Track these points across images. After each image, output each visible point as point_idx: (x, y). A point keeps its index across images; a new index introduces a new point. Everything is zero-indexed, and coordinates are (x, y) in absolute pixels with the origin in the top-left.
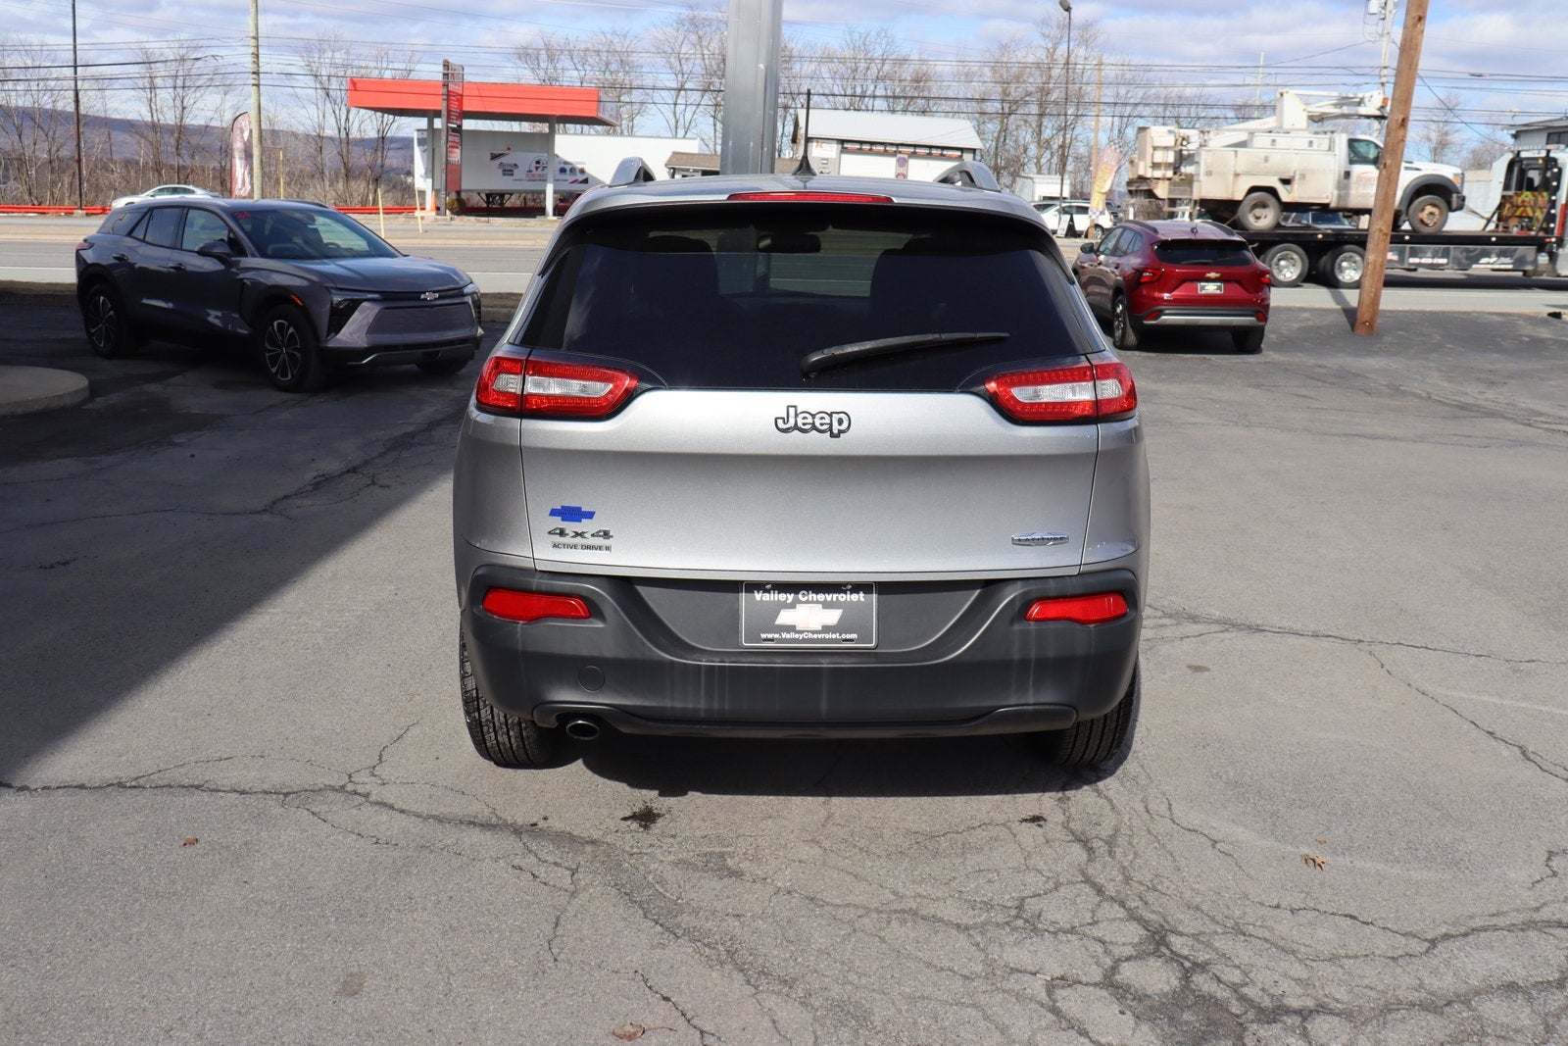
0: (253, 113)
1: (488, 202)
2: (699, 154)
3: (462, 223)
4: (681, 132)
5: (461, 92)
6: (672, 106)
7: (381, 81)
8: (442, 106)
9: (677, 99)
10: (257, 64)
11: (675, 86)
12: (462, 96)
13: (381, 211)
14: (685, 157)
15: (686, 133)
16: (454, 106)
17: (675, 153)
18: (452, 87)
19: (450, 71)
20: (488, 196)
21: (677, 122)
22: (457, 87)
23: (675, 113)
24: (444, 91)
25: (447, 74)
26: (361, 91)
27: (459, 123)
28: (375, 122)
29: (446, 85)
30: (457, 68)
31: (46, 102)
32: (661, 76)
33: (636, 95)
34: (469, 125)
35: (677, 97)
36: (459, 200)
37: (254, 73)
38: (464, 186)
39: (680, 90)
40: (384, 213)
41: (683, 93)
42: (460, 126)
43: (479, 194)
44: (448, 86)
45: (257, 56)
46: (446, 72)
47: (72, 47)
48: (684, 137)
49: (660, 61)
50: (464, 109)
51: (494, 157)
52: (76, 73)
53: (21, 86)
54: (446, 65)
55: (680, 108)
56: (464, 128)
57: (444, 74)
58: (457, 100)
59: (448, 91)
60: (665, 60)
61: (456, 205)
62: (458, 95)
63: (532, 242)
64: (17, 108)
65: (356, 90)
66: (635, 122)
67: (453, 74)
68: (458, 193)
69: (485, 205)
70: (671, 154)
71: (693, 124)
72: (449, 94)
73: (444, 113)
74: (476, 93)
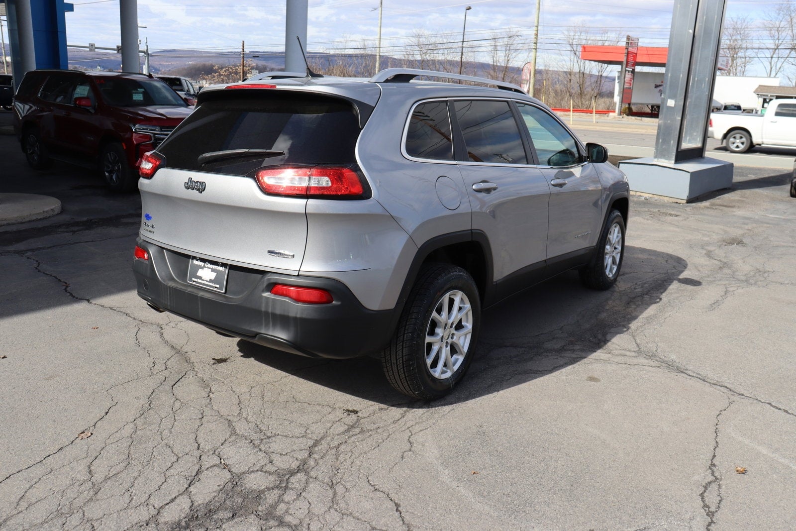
0: (533, 62)
1: (652, 110)
2: (780, 87)
3: (627, 120)
4: (773, 74)
5: (636, 52)
6: (770, 59)
7: (603, 47)
8: (624, 59)
9: (773, 55)
10: (537, 39)
11: (773, 47)
12: (636, 54)
13: (594, 112)
14: (766, 88)
15: (776, 74)
16: (631, 59)
17: (760, 86)
18: (630, 49)
19: (630, 41)
20: (652, 107)
21: (771, 68)
22: (633, 49)
23: (771, 63)
24: (626, 51)
25: (628, 43)
26: (588, 52)
27: (633, 68)
28: (598, 67)
29: (627, 48)
30: (635, 40)
31: (449, 58)
32: (765, 42)
33: (749, 53)
34: (638, 69)
35: (774, 53)
36: (630, 109)
37: (535, 43)
38: (633, 101)
39: (776, 49)
40: (595, 113)
41: (777, 50)
42: (634, 70)
43: (647, 106)
44: (628, 49)
45: (537, 35)
46: (628, 41)
47: (462, 34)
48: (775, 77)
49: (766, 33)
50: (637, 60)
51: (657, 86)
52: (463, 45)
53: (441, 51)
54: (628, 38)
55: (775, 60)
56: (636, 70)
57: (627, 43)
58: (633, 56)
59: (628, 52)
60: (768, 32)
61: (627, 110)
62: (634, 53)
63: (646, 131)
64: (438, 61)
65: (585, 51)
66: (746, 68)
67: (631, 43)
68: (629, 104)
69: (650, 112)
70: (758, 86)
71: (782, 69)
72: (628, 53)
73: (625, 63)
74: (646, 52)
